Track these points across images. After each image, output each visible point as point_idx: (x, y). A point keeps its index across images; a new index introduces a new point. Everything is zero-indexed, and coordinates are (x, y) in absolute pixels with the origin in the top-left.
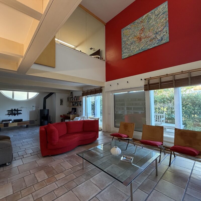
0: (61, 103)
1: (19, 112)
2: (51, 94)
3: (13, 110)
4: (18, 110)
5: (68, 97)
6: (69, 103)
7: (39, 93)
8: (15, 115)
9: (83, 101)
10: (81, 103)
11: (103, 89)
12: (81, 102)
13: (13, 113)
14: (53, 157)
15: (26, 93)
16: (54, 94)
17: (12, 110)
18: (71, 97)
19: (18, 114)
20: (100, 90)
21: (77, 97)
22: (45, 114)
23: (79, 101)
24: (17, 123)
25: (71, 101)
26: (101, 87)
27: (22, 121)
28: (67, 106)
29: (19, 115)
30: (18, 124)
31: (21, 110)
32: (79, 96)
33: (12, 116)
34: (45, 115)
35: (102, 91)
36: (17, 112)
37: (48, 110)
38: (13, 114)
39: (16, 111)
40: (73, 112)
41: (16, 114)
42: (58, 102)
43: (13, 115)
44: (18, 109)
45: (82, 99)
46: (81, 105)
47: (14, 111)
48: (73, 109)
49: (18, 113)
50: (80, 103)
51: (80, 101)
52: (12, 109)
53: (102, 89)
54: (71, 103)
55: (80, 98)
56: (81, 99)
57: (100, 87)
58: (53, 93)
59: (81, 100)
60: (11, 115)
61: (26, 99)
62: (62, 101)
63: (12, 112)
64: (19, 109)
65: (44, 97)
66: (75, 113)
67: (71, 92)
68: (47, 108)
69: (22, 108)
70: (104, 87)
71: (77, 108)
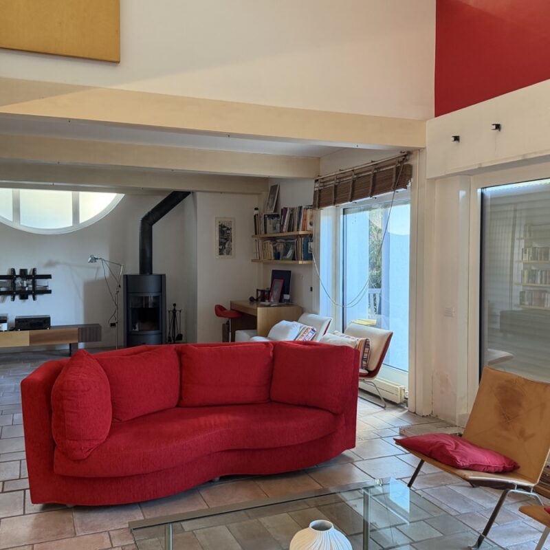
0: (221, 243)
1: (41, 283)
2: (174, 199)
3: (17, 273)
4: (34, 277)
5: (256, 212)
6: (260, 242)
7: (122, 196)
8: (24, 296)
9: (319, 234)
10: (311, 245)
11: (414, 161)
12: (310, 237)
13: (17, 289)
14: (77, 517)
15: (68, 194)
16: (189, 198)
17: (12, 277)
18: (272, 212)
19: (36, 292)
20: (398, 168)
21: (292, 210)
22: (147, 298)
23: (301, 236)
24: (27, 333)
25: (268, 235)
26: (407, 154)
27: (50, 327)
28: (252, 261)
29: (38, 297)
30: (32, 339)
31: (49, 277)
32: (301, 208)
33: (13, 299)
34: (147, 304)
35: (410, 176)
36: (34, 284)
37: (162, 278)
38: (18, 293)
39: (28, 277)
40: (276, 293)
41: (29, 292)
42: (205, 238)
43: (17, 297)
44: (34, 270)
45: (315, 222)
46: (309, 256)
47: (18, 281)
48: (276, 275)
49: (38, 288)
50: (306, 247)
51: (305, 236)
52: (13, 270)
53: (410, 167)
54: (270, 246)
55: (305, 220)
56: (311, 224)
57: (398, 154)
58: (186, 194)
59: (309, 227)
60: (9, 298)
61: (66, 223)
62: (225, 234)
63: (14, 284)
64: (38, 273)
65: (143, 215)
66: (287, 297)
67: (272, 187)
68: (157, 269)
69: (50, 264)
70: (419, 150)
71: (294, 270)
